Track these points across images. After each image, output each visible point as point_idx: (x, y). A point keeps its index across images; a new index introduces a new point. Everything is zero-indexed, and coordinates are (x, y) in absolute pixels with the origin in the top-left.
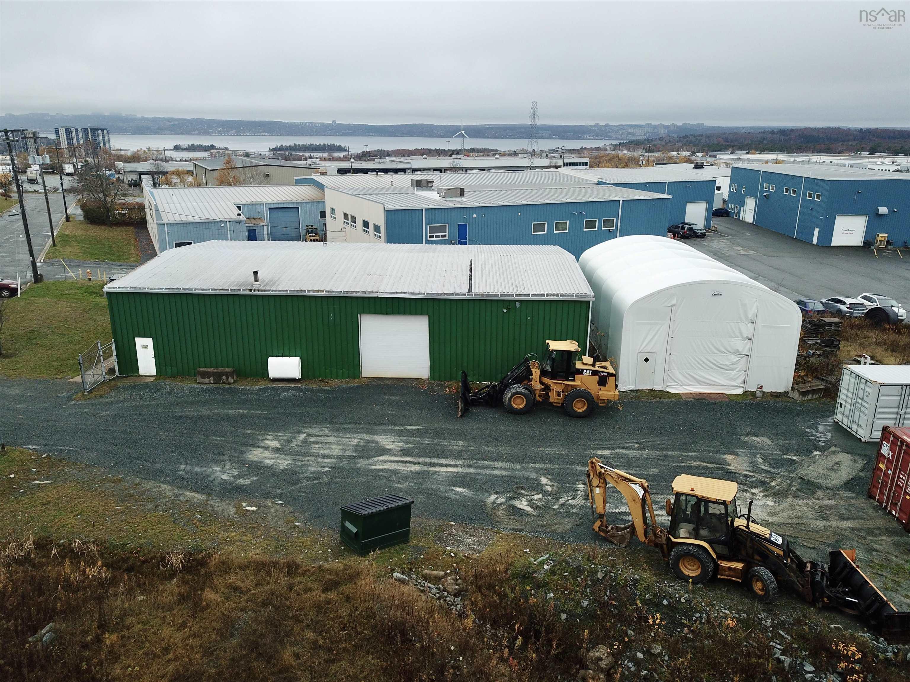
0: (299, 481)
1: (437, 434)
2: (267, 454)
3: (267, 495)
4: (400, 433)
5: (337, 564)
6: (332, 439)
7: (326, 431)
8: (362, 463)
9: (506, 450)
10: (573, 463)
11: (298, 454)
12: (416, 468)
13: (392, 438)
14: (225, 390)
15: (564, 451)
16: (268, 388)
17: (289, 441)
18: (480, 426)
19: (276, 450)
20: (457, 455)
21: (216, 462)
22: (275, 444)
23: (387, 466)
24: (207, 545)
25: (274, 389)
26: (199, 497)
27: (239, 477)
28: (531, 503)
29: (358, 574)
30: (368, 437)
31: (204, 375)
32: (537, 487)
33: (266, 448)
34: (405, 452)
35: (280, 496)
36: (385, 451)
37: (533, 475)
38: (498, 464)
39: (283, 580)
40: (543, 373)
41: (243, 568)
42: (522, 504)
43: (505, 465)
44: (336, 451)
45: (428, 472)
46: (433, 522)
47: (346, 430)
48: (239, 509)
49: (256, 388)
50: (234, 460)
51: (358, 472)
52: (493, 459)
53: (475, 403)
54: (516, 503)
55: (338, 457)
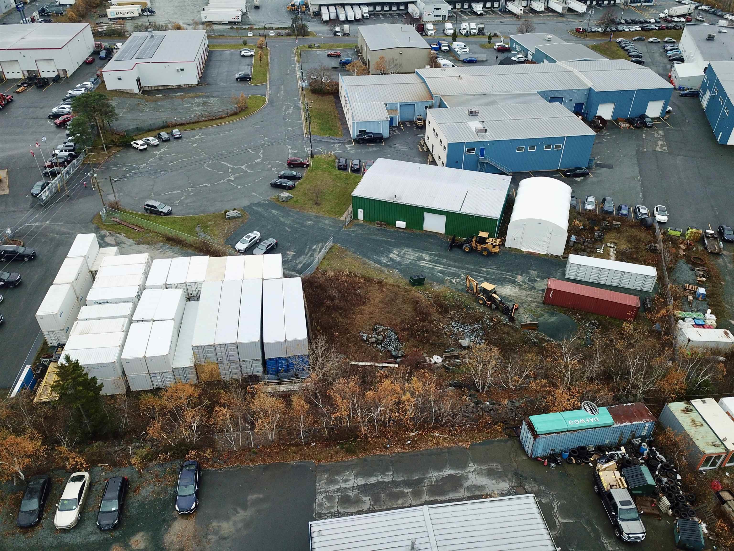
0: (402, 265)
1: (440, 256)
2: (395, 256)
3: (394, 268)
4: (430, 254)
5: (408, 287)
6: (411, 253)
7: (410, 250)
8: (418, 262)
9: (457, 264)
10: (473, 271)
11: (402, 257)
12: (431, 266)
13: (427, 256)
14: (383, 230)
15: (473, 267)
16: (395, 231)
17: (400, 252)
18: (453, 255)
19: (397, 255)
20: (443, 264)
21: (383, 256)
22: (396, 253)
23: (424, 264)
24: (382, 279)
25: (398, 231)
26: (379, 266)
27: (388, 262)
28: (456, 281)
29: (411, 290)
30: (421, 254)
31: (378, 224)
32: (459, 276)
33: (394, 254)
34: (430, 261)
35: (397, 269)
36: (424, 260)
37: (460, 273)
38: (453, 269)
39: (397, 289)
40: (476, 242)
41: (390, 285)
42: (454, 281)
43: (454, 269)
44: (412, 257)
45: (433, 268)
46: (431, 282)
47: (415, 251)
48: (388, 271)
49: (392, 230)
50: (387, 257)
51: (415, 265)
52: (452, 267)
53: (455, 246)
54: (452, 280)
55: (412, 260)
